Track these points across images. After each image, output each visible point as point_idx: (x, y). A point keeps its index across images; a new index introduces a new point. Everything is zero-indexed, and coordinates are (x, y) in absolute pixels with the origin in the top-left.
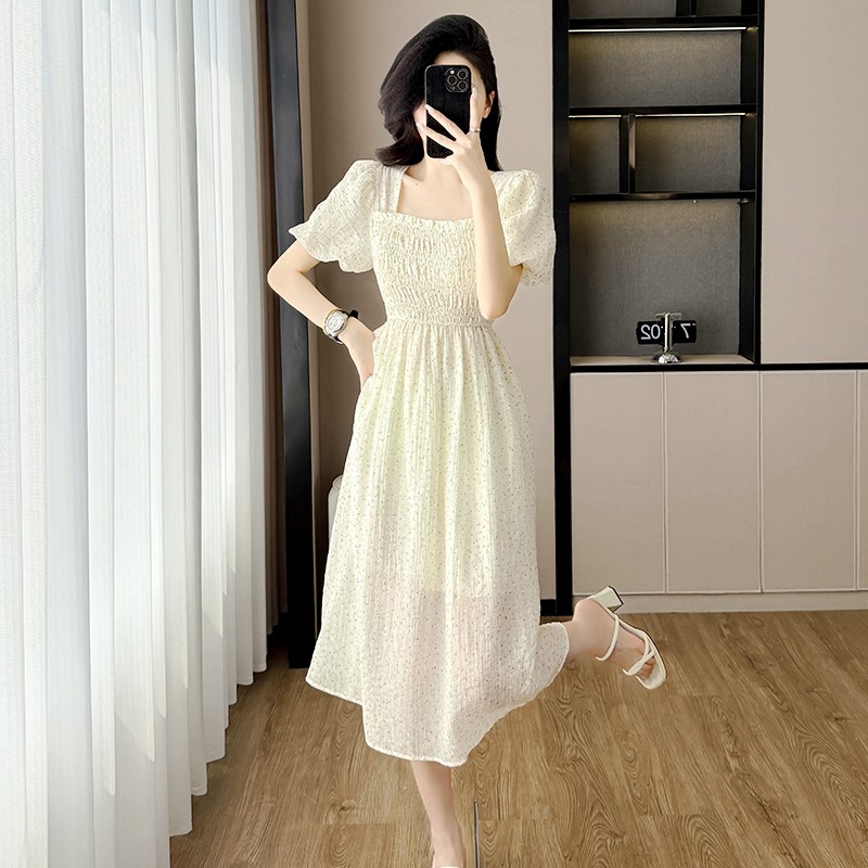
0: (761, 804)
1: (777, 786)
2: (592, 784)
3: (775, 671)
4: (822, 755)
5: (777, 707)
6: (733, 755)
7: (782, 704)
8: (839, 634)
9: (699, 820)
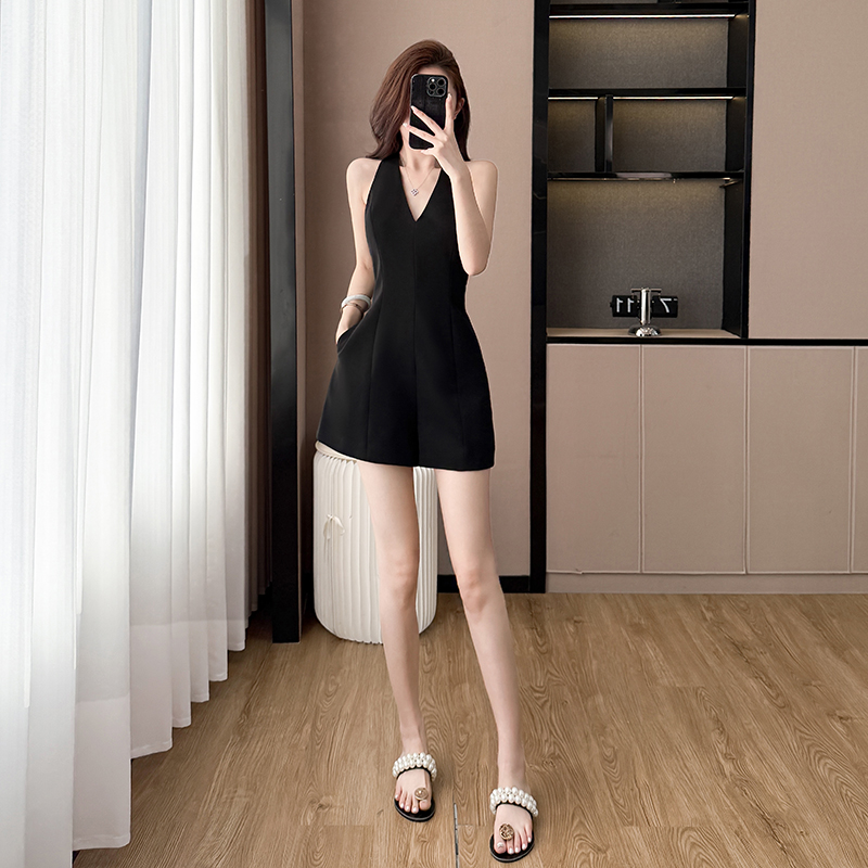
0: (763, 817)
1: (780, 795)
2: (571, 787)
3: (765, 660)
4: (829, 761)
5: (771, 702)
6: (725, 756)
7: (776, 699)
8: (834, 621)
9: (694, 834)
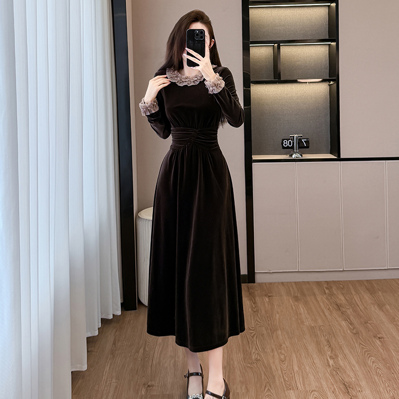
0: (344, 384)
1: (352, 375)
2: (265, 374)
3: (349, 312)
4: (372, 358)
5: (351, 332)
6: (331, 357)
7: (353, 330)
8: (380, 292)
9: (316, 393)
